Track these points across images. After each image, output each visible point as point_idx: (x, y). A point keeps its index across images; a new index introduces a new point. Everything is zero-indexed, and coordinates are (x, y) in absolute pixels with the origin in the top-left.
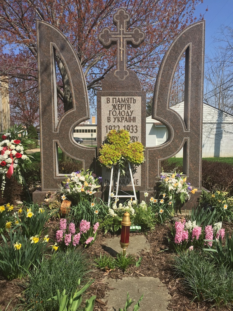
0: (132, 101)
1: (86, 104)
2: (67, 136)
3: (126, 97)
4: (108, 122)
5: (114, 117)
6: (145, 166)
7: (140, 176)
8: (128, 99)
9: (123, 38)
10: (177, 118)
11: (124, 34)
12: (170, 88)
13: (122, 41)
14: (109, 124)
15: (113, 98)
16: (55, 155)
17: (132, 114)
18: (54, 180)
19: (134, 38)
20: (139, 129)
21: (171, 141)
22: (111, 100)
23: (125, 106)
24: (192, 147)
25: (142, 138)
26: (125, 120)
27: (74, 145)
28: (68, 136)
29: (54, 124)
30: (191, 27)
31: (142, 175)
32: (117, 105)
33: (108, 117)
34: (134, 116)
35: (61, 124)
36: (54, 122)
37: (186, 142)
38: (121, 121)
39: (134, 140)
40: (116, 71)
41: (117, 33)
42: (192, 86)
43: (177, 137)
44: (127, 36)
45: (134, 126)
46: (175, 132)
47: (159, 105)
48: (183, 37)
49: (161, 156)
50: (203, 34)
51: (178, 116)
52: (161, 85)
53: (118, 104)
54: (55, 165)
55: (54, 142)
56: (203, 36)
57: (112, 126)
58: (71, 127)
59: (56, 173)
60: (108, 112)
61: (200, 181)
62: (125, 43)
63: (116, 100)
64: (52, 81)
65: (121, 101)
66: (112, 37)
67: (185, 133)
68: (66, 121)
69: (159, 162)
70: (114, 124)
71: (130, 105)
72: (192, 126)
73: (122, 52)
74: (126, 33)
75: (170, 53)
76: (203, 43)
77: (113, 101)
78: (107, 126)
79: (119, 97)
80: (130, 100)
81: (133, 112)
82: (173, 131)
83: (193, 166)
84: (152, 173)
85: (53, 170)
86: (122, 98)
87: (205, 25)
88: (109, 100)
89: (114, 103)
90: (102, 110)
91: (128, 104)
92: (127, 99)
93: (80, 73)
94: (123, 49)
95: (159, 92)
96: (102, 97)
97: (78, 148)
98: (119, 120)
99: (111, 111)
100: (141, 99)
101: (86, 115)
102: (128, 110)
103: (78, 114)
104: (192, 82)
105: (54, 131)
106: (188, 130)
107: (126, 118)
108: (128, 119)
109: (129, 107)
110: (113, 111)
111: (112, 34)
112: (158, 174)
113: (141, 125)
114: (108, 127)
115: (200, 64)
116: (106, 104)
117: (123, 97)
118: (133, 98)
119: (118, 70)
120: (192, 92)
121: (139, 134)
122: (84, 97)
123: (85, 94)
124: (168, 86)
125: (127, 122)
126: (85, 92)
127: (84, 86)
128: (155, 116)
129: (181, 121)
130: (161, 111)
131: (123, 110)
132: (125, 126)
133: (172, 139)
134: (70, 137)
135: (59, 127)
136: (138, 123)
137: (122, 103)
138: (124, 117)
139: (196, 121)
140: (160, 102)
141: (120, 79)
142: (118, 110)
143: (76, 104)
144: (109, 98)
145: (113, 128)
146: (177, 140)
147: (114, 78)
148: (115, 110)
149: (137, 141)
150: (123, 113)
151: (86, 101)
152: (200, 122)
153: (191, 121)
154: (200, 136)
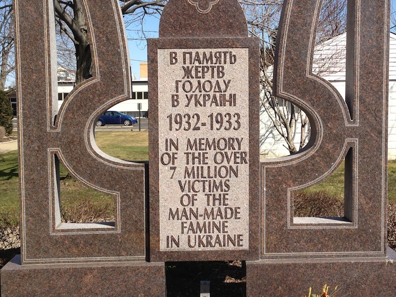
0: (228, 60)
1: (124, 66)
2: (81, 138)
3: (214, 51)
4: (173, 106)
5: (186, 95)
6: (257, 205)
7: (247, 227)
8: (218, 55)
10: (330, 96)
12: (313, 29)
14: (175, 111)
15: (185, 54)
16: (53, 181)
17: (227, 88)
18: (51, 238)
20: (245, 121)
21: (317, 147)
22: (180, 58)
23: (213, 70)
24: (365, 160)
25: (250, 142)
26: (212, 102)
27: (95, 160)
28: (81, 140)
29: (51, 112)
31: (251, 224)
32: (194, 68)
33: (173, 96)
34: (233, 93)
35: (66, 112)
36: (51, 108)
37: (351, 148)
38: (202, 103)
39: (232, 145)
42: (362, 24)
43: (328, 138)
45: (232, 114)
46: (326, 126)
47: (288, 68)
49: (294, 181)
51: (332, 91)
52: (292, 22)
53: (197, 67)
54: (53, 204)
55: (49, 154)
57: (183, 114)
58: (88, 118)
59: (54, 223)
60: (174, 84)
61: (382, 236)
63: (191, 58)
64: (45, 16)
65: (201, 59)
67: (348, 128)
68: (77, 105)
69: (289, 194)
70: (187, 110)
71: (223, 68)
72: (363, 112)
77: (184, 59)
78: (171, 115)
79: (197, 50)
80: (223, 57)
81: (229, 83)
82: (321, 123)
83: (367, 203)
84: (275, 218)
85: (48, 216)
86: (204, 53)
88: (175, 58)
89: (188, 64)
90: (159, 81)
91: (218, 65)
92: (216, 54)
95: (289, 37)
96: (158, 50)
97: (105, 166)
98: (197, 102)
99: (180, 81)
100: (247, 54)
101: (123, 90)
102: (219, 80)
103: (105, 89)
104: (364, 15)
105: (51, 128)
106: (354, 122)
107: (215, 97)
108: (218, 98)
109: (221, 72)
110: (184, 81)
112: (289, 222)
113: (248, 113)
114: (173, 117)
116: (168, 66)
117: (207, 51)
118: (231, 52)
120: (363, 36)
121: (243, 133)
122: (118, 52)
123: (121, 43)
124: (310, 25)
125: (217, 105)
126: (120, 39)
127: (118, 27)
128: (281, 92)
129: (339, 101)
130: (294, 80)
131: (206, 79)
132: (211, 116)
133: (319, 142)
134: (86, 141)
135: (61, 119)
136: (242, 107)
137: (205, 64)
138: (208, 95)
139: (374, 102)
140: (292, 59)
141: (200, 11)
142: (195, 79)
143: (100, 67)
144: (176, 53)
145: (184, 120)
146: (331, 146)
147: (187, 7)
148: (190, 79)
149: (239, 149)
150: (207, 84)
151: (123, 61)
152: (381, 103)
153: (362, 101)
154: (383, 135)
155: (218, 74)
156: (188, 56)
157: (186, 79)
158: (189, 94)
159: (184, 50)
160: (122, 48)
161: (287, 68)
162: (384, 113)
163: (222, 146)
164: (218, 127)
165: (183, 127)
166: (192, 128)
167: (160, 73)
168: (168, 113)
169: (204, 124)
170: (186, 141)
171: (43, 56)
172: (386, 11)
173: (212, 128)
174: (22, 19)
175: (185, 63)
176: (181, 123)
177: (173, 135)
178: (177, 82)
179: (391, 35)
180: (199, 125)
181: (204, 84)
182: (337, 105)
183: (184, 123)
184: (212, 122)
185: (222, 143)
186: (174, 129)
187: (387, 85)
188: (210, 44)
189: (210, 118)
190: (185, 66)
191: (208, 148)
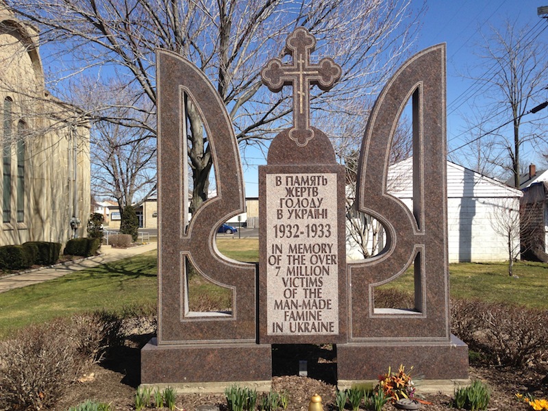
0: (321, 182)
1: (240, 187)
3: (310, 175)
4: (278, 218)
6: (345, 297)
7: (337, 316)
8: (313, 178)
9: (304, 75)
10: (402, 211)
11: (304, 69)
12: (386, 158)
13: (301, 80)
14: (279, 223)
15: (287, 178)
16: (183, 278)
17: (320, 204)
18: (181, 324)
19: (323, 75)
20: (334, 230)
21: (392, 251)
22: (283, 181)
23: (309, 190)
24: (431, 262)
25: (338, 247)
26: (309, 215)
27: (217, 261)
28: (207, 244)
29: (183, 222)
30: (422, 54)
31: (340, 313)
32: (294, 189)
33: (278, 210)
34: (325, 208)
35: (195, 222)
36: (183, 220)
37: (419, 252)
38: (301, 216)
39: (324, 250)
40: (291, 131)
41: (293, 68)
42: (425, 155)
43: (400, 244)
44: (310, 73)
45: (324, 225)
46: (398, 235)
47: (368, 188)
48: (407, 73)
49: (374, 279)
50: (443, 66)
51: (402, 206)
52: (370, 153)
53: (296, 188)
54: (184, 296)
55: (181, 256)
56: (443, 69)
57: (285, 225)
58: (211, 228)
59: (184, 312)
60: (279, 202)
61: (447, 325)
62: (307, 83)
63: (292, 180)
64: (181, 149)
65: (300, 182)
66: (284, 75)
67: (416, 236)
68: (203, 217)
69: (370, 289)
70: (289, 222)
71: (317, 188)
72: (428, 224)
73: (301, 99)
74: (309, 67)
75: (385, 99)
76: (443, 81)
77: (287, 182)
78: (276, 226)
79: (297, 175)
80: (317, 180)
81: (322, 200)
82: (395, 232)
83: (434, 297)
84: (359, 309)
85: (179, 306)
86: (302, 177)
87: (445, 51)
88: (279, 181)
89: (290, 185)
90: (267, 198)
91: (313, 186)
92: (311, 177)
93: (229, 135)
94: (304, 94)
95: (368, 165)
96: (267, 175)
97: (225, 265)
98: (297, 215)
99: (284, 199)
100: (336, 178)
101: (239, 206)
102: (314, 198)
103: (225, 206)
104: (426, 148)
105: (183, 235)
106: (421, 232)
107: (311, 211)
108: (313, 212)
109: (315, 192)
110: (286, 198)
111: (284, 70)
112: (370, 312)
113: (336, 224)
114: (278, 227)
115: (438, 116)
116: (275, 187)
117: (305, 175)
118: (323, 176)
119: (295, 129)
120: (426, 164)
121: (333, 240)
122: (236, 176)
123: (238, 170)
124: (384, 155)
125: (312, 218)
126: (237, 166)
127: (236, 157)
128: (363, 207)
129: (408, 215)
130: (373, 198)
131: (304, 197)
132: (308, 226)
133: (393, 247)
134: (210, 246)
135: (191, 229)
136: (332, 219)
137: (303, 186)
138: (306, 210)
139: (436, 216)
140: (371, 182)
141: (299, 145)
142: (295, 197)
143: (222, 188)
144: (280, 177)
145: (287, 229)
146: (403, 250)
147: (289, 142)
148: (291, 197)
149: (330, 252)
150: (305, 202)
151: (239, 183)
152: (442, 217)
153: (427, 215)
154: (445, 242)
155: (313, 193)
156: (289, 179)
157: (288, 197)
158: (290, 209)
159: (287, 175)
160: (239, 173)
161: (366, 189)
162: (444, 224)
163: (317, 250)
164: (313, 235)
165: (285, 235)
166: (293, 235)
167: (268, 192)
168: (275, 223)
169: (302, 233)
170: (288, 246)
171: (178, 180)
172: (443, 145)
173: (308, 236)
174: (164, 151)
175: (287, 185)
176: (284, 232)
177: (278, 241)
178: (281, 199)
179: (448, 163)
180: (298, 233)
181: (302, 202)
182: (407, 218)
183: (286, 232)
184: (308, 231)
185: (317, 247)
186: (278, 237)
187: (446, 202)
188: (306, 170)
189: (306, 228)
190: (288, 187)
191: (305, 252)
